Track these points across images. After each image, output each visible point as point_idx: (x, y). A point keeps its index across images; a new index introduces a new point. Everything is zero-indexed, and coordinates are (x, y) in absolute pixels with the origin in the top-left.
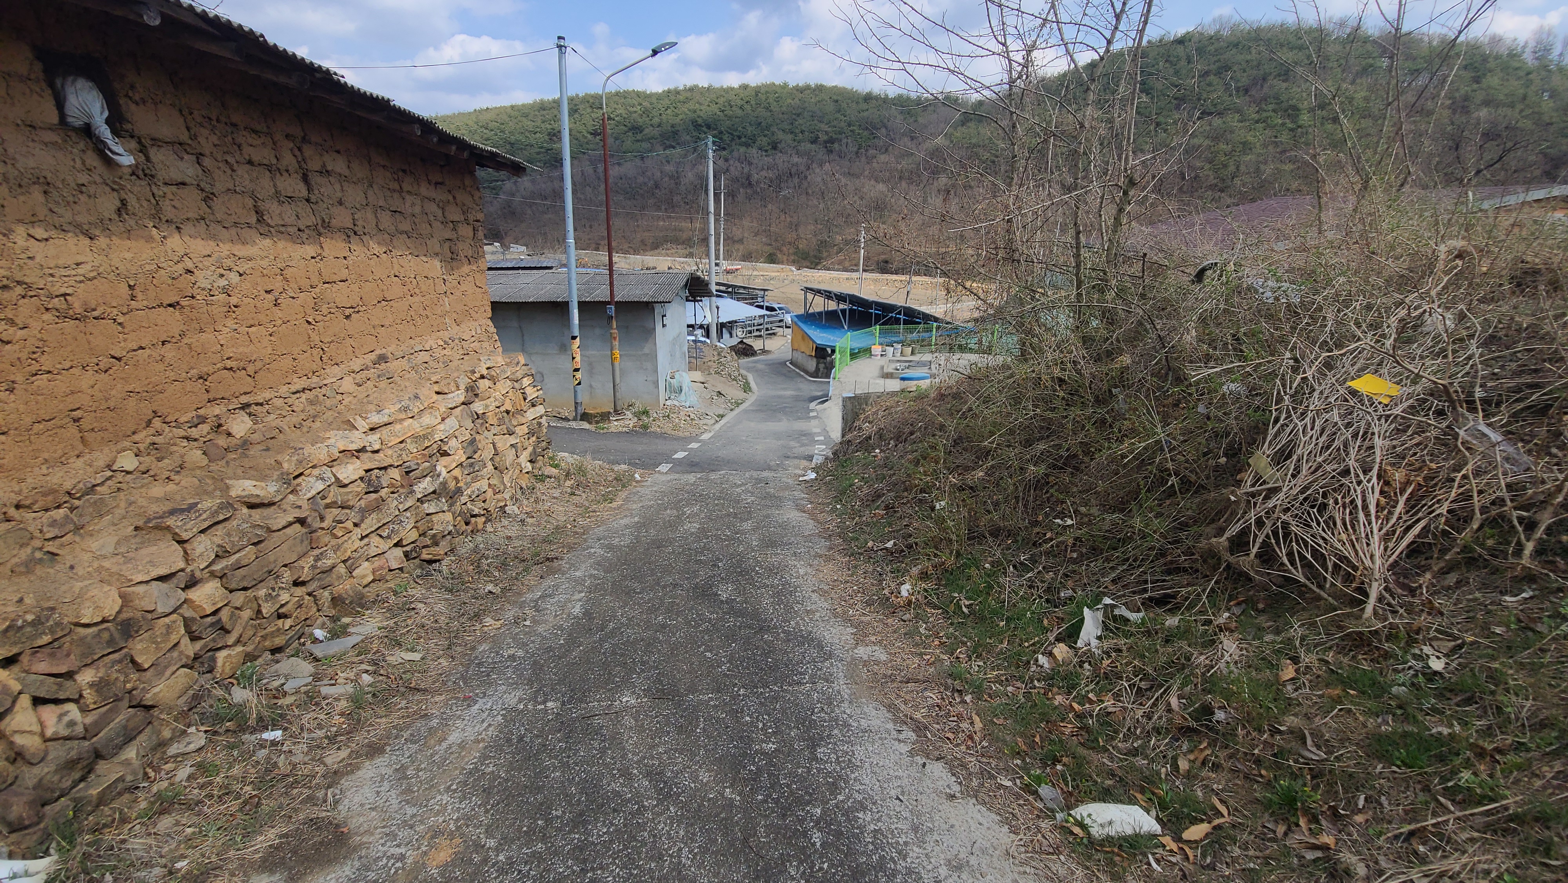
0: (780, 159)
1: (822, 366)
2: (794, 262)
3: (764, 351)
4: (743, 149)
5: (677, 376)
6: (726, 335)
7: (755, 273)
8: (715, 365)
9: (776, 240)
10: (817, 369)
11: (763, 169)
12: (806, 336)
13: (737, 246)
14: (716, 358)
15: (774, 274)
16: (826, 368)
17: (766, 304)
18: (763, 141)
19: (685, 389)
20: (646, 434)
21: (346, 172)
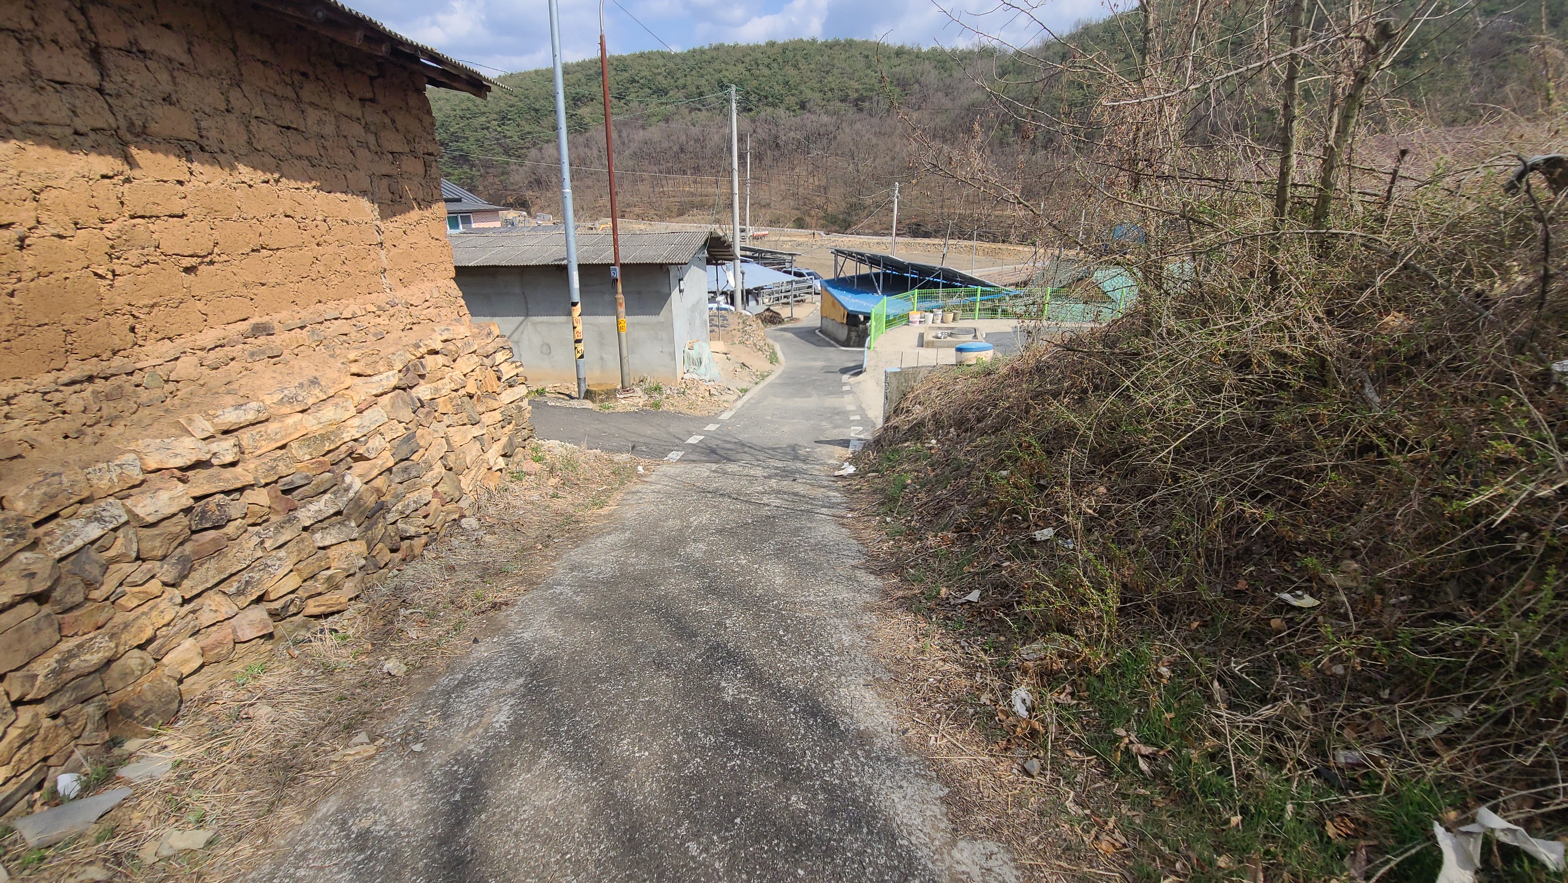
0: (808, 118)
1: (853, 334)
2: (823, 227)
3: (791, 319)
4: (770, 110)
5: (696, 346)
6: (752, 303)
7: (782, 238)
8: (739, 334)
9: (805, 204)
10: (849, 338)
11: (791, 130)
12: (836, 302)
13: (763, 210)
14: (741, 326)
15: (801, 240)
16: (858, 336)
17: (794, 270)
18: (791, 100)
19: (705, 361)
20: (656, 414)
21: (185, 58)
